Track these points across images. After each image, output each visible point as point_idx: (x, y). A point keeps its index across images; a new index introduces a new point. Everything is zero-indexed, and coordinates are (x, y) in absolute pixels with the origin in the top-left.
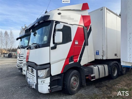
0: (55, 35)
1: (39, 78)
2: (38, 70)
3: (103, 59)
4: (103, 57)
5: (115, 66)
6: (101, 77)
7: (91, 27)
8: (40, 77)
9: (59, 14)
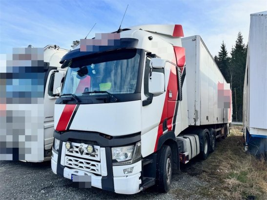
0: (151, 79)
1: (114, 164)
2: (111, 147)
3: (195, 124)
4: (195, 121)
5: (206, 137)
6: (193, 156)
7: (185, 68)
8: (118, 161)
9: (150, 38)
